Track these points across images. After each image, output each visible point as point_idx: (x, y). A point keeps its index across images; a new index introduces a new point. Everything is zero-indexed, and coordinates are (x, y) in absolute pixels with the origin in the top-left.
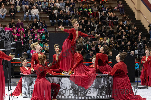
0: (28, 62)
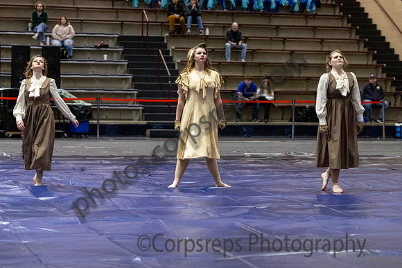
0: (75, 97)
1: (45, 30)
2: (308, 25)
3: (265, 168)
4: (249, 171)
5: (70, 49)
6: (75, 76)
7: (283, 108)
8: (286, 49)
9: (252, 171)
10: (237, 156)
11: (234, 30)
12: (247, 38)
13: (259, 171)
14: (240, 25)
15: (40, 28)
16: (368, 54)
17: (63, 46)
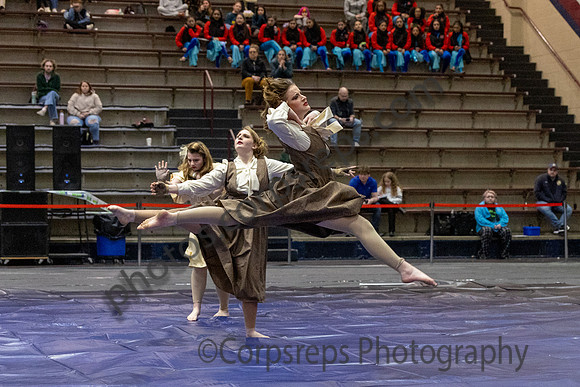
1: (57, 102)
2: (452, 90)
3: (391, 305)
4: (366, 310)
5: (96, 130)
6: (103, 171)
7: (416, 215)
8: (420, 126)
9: (371, 310)
10: (348, 288)
11: (341, 98)
12: (361, 110)
13: (380, 310)
14: (351, 92)
15: (49, 99)
16: (542, 132)
17: (84, 126)
